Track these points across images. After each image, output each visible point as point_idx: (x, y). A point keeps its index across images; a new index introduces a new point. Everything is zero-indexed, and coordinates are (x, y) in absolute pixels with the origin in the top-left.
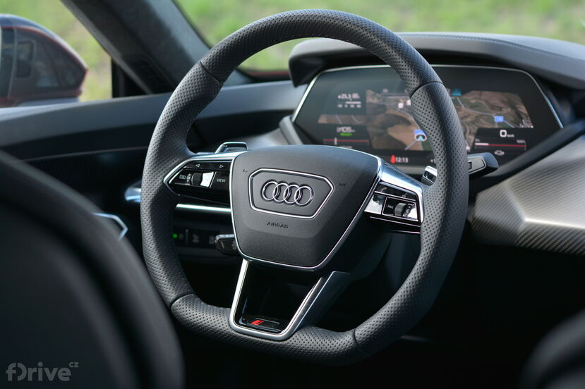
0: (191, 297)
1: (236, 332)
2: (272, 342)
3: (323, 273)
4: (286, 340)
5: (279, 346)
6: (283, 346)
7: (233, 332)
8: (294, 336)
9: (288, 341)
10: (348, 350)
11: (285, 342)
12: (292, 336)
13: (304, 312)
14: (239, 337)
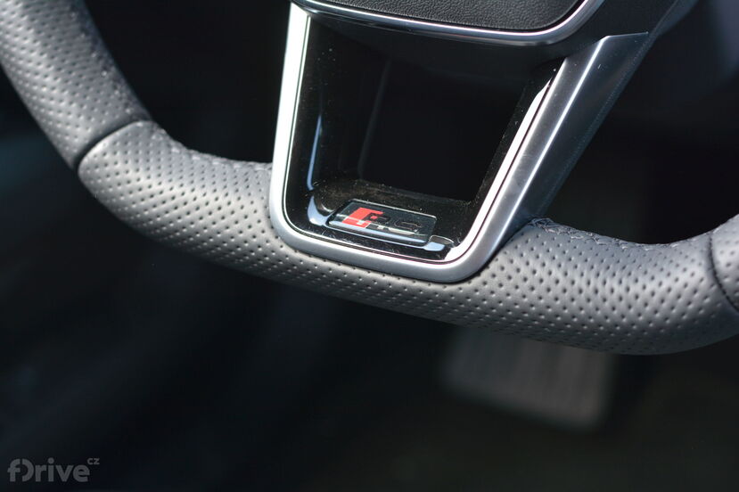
0: (136, 133)
1: (296, 249)
2: (418, 284)
3: (574, 46)
4: (468, 279)
5: (445, 299)
6: (461, 300)
7: (286, 250)
8: (493, 266)
9: (476, 282)
10: (693, 319)
11: (465, 286)
12: (486, 266)
13: (519, 180)
14: (307, 268)
